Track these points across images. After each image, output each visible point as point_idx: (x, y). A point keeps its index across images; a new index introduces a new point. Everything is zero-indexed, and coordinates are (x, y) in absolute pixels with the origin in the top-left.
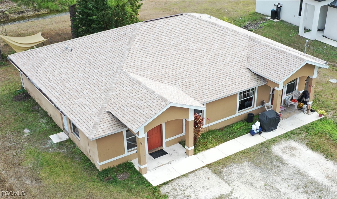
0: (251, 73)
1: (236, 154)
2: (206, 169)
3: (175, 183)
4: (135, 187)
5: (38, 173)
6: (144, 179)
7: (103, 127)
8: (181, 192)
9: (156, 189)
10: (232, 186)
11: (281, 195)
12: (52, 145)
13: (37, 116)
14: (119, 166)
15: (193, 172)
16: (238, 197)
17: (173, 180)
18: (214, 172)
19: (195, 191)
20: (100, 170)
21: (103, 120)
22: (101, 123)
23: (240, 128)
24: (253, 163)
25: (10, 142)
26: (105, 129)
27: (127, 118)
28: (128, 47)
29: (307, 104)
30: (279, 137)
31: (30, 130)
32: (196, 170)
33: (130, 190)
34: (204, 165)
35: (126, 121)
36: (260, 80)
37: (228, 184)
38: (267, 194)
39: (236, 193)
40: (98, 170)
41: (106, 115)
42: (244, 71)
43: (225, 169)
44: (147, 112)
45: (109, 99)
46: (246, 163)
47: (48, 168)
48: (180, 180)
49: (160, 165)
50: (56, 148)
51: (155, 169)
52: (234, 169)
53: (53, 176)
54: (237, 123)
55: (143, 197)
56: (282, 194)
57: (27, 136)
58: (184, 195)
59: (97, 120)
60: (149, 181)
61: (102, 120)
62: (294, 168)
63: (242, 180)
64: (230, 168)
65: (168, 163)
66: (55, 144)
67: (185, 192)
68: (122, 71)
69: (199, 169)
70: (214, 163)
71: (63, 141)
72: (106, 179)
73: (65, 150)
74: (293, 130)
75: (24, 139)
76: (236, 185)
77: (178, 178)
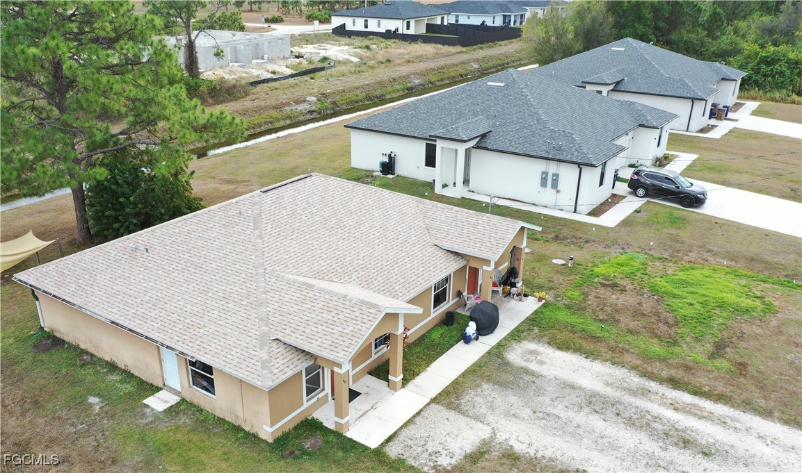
0: (442, 250)
1: (463, 375)
2: (433, 406)
3: (402, 436)
4: (343, 457)
5: (161, 467)
6: (350, 440)
7: (278, 365)
8: (420, 449)
9: (379, 454)
10: (488, 424)
11: (566, 423)
12: (157, 416)
13: (97, 372)
14: (296, 428)
15: (418, 413)
16: (508, 438)
17: (396, 432)
18: (450, 407)
19: (440, 443)
20: (271, 441)
21: (273, 353)
22: (272, 359)
23: (441, 335)
24: (496, 384)
25: (73, 425)
26: (282, 367)
27: (318, 343)
28: (257, 232)
29: (515, 287)
30: (505, 339)
31: (100, 398)
32: (421, 410)
33: (337, 463)
34: (428, 401)
35: (318, 348)
36: (458, 259)
37: (481, 422)
38: (545, 425)
39: (500, 434)
40: (266, 442)
41: (273, 344)
42: (432, 249)
43: (463, 401)
44: (351, 328)
45: (266, 319)
46: (485, 386)
47: (175, 455)
48: (406, 430)
49: (361, 413)
50: (167, 420)
51: (357, 422)
52: (475, 398)
53: (192, 466)
54: (433, 328)
55: (366, 469)
56: (565, 420)
57: (100, 408)
58: (428, 453)
59: (264, 356)
60: (360, 442)
61: (271, 355)
62: (556, 379)
63: (497, 411)
64: (467, 397)
65: (372, 408)
66: (161, 412)
67: (425, 447)
68: (267, 272)
69: (424, 407)
70: (440, 394)
71: (172, 406)
72: (287, 453)
73: (183, 419)
74: (518, 327)
75: (97, 414)
76: (493, 421)
77: (401, 428)
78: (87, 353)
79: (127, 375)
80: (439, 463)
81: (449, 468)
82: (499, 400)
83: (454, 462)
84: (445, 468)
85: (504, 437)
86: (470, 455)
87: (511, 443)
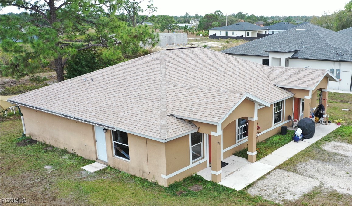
1: (296, 155)
2: (278, 170)
3: (259, 184)
4: (217, 195)
5: (87, 201)
6: (222, 186)
7: (172, 128)
8: (271, 192)
9: (242, 194)
10: (317, 179)
12: (89, 175)
14: (185, 180)
15: (268, 173)
16: (332, 186)
17: (254, 183)
18: (289, 170)
19: (285, 188)
20: (166, 186)
22: (168, 125)
23: (279, 139)
24: (319, 160)
25: (31, 180)
26: (175, 130)
28: (162, 66)
29: (323, 117)
30: (320, 140)
31: (53, 166)
32: (270, 172)
33: (214, 198)
34: (274, 167)
36: (288, 93)
37: (312, 178)
39: (326, 184)
40: (163, 187)
43: (297, 168)
44: (223, 105)
45: (166, 105)
46: (312, 161)
47: (98, 194)
48: (261, 181)
49: (229, 173)
50: (95, 177)
51: (227, 177)
52: (306, 167)
53: (109, 200)
57: (51, 171)
58: (277, 193)
59: (163, 122)
60: (229, 187)
61: (168, 123)
63: (322, 173)
64: (300, 166)
65: (237, 170)
66: (92, 173)
67: (275, 190)
68: (167, 83)
69: (272, 170)
70: (282, 164)
71: (101, 170)
73: (107, 176)
75: (49, 174)
76: (320, 178)
77: (258, 180)
78: (50, 146)
79: (74, 155)
80: (286, 199)
81: (293, 201)
82: (322, 167)
83: (296, 198)
84: (290, 201)
85: (329, 185)
86: (307, 194)
87: (335, 188)
